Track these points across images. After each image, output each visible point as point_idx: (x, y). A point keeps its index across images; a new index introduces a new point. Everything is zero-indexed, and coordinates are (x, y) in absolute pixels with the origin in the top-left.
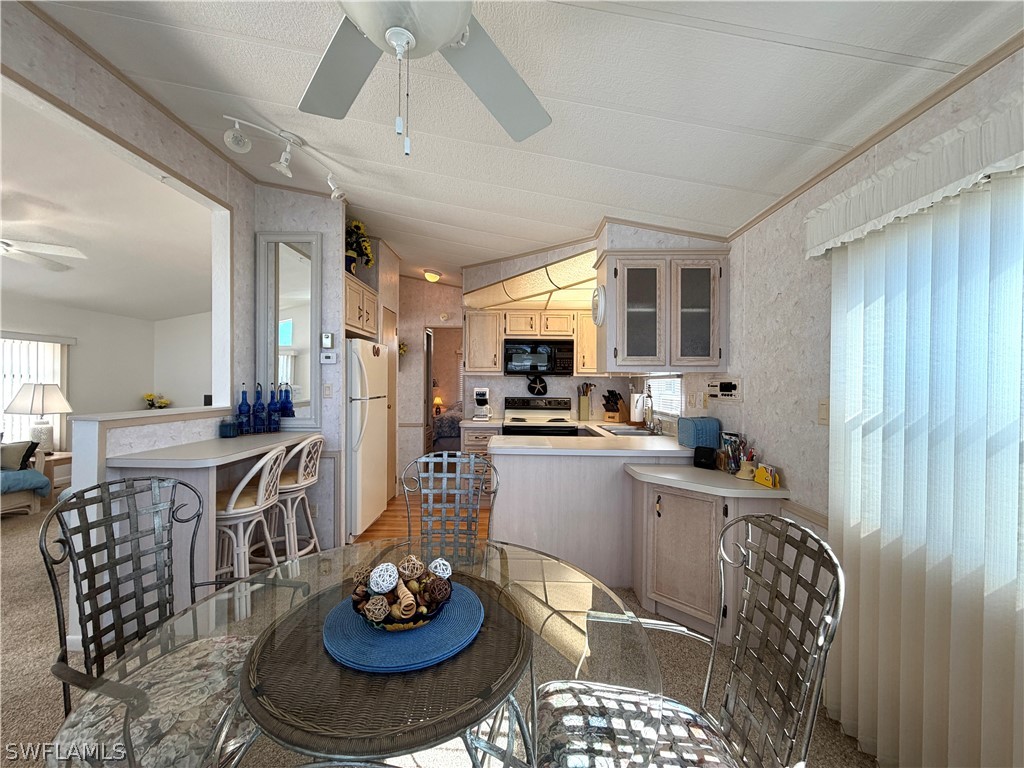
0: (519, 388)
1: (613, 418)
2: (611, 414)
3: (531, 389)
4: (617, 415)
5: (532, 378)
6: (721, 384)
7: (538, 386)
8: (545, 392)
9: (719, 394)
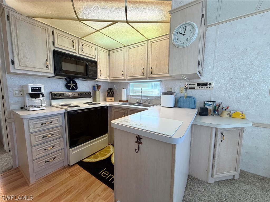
0: (59, 86)
2: (110, 98)
3: (68, 87)
4: (113, 98)
5: (68, 80)
6: (198, 84)
7: (72, 85)
8: (76, 89)
9: (197, 87)
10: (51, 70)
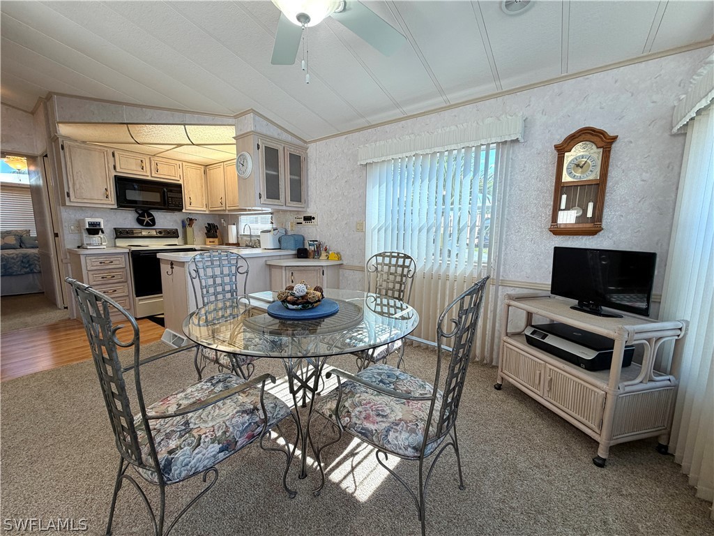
0: (128, 219)
1: (214, 242)
2: (211, 240)
3: (140, 221)
4: (216, 240)
5: (140, 212)
6: (304, 217)
7: (147, 219)
8: (154, 224)
9: (304, 222)
10: (112, 200)
